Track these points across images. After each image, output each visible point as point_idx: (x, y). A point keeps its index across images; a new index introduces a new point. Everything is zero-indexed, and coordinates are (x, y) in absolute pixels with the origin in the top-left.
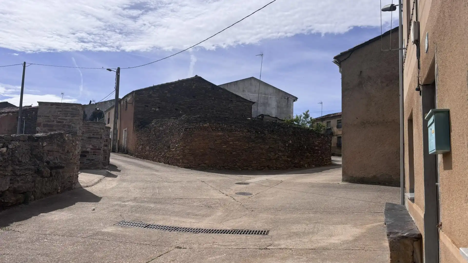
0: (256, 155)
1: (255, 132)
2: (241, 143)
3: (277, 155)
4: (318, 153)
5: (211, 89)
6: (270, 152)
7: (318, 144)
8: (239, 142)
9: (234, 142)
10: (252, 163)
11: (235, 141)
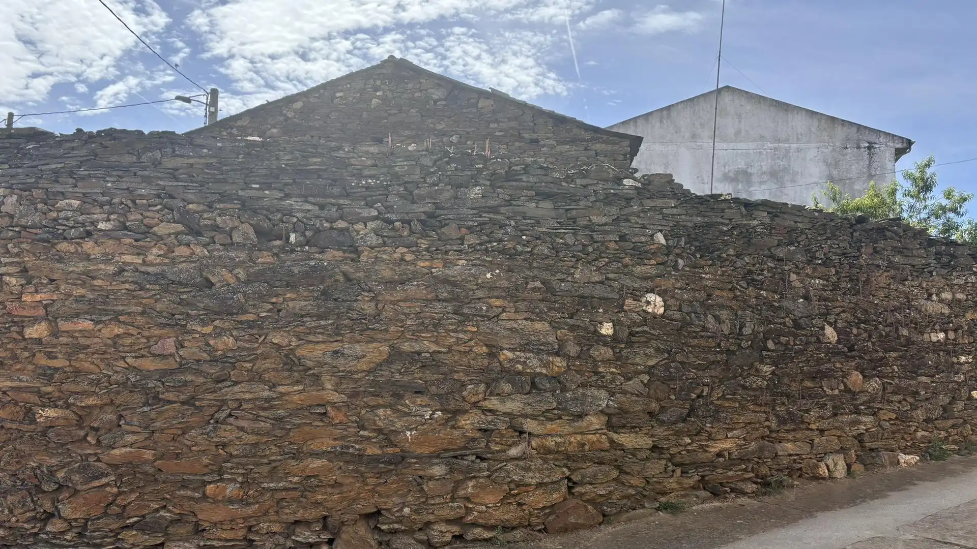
0: (242, 429)
1: (251, 232)
2: (119, 330)
3: (469, 422)
4: (953, 368)
5: (444, 103)
6: (398, 396)
7: (946, 311)
8: (97, 322)
9: (64, 325)
10: (205, 497)
11: (67, 318)
